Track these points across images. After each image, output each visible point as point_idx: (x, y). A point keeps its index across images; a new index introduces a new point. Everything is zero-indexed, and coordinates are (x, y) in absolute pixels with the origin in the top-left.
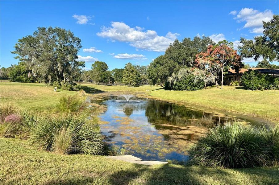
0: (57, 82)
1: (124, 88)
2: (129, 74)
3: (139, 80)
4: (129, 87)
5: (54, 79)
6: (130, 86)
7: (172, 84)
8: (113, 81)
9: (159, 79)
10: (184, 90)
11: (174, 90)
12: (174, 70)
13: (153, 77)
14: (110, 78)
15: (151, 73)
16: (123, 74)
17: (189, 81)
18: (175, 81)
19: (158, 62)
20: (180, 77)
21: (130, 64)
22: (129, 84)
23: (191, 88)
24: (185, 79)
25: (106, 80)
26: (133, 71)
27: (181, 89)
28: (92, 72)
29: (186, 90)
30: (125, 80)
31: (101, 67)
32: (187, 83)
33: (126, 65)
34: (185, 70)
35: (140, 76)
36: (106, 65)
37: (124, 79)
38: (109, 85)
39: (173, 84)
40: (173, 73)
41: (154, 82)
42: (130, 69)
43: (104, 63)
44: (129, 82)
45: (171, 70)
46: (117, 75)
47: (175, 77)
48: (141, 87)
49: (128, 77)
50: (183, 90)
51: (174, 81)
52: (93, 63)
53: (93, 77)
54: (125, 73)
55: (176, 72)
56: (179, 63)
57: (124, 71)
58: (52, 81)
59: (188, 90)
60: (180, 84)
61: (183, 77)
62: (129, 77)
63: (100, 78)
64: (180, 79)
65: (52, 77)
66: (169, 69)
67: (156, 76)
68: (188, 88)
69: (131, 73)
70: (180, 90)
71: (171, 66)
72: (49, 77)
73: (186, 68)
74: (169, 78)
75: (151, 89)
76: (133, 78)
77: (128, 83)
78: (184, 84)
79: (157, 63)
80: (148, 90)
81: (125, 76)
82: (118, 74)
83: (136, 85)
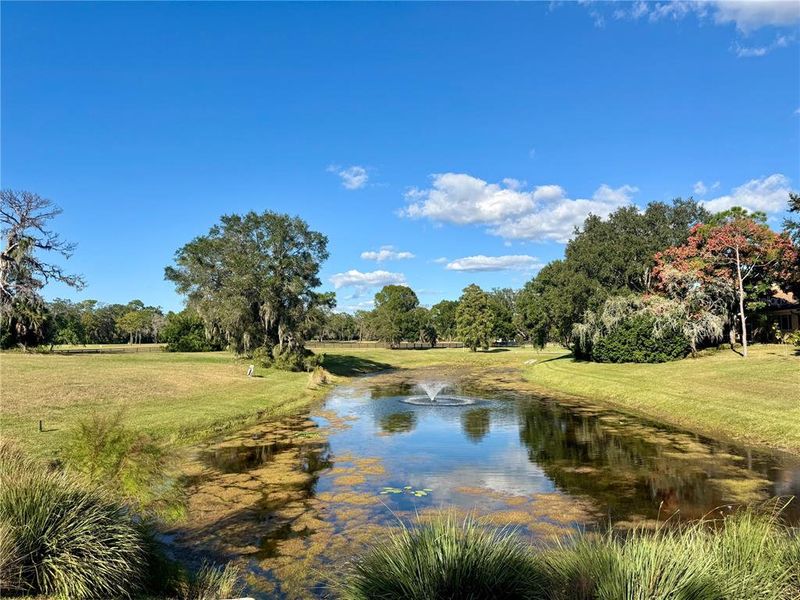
0: (263, 349)
1: (461, 355)
2: (474, 316)
3: (508, 331)
4: (473, 354)
5: (256, 342)
6: (478, 349)
7: (589, 345)
8: (432, 336)
9: (554, 328)
10: (628, 361)
11: (598, 362)
12: (590, 300)
13: (536, 323)
14: (424, 328)
15: (529, 312)
16: (457, 315)
17: (638, 335)
18: (597, 334)
19: (546, 280)
20: (609, 320)
21: (474, 288)
22: (473, 345)
23: (645, 355)
24: (628, 328)
25: (411, 334)
26: (484, 307)
27: (618, 358)
28: (374, 314)
29: (632, 361)
30: (462, 334)
31: (399, 300)
32: (632, 339)
33: (465, 290)
34: (621, 300)
35: (510, 320)
36: (413, 294)
37: (459, 329)
38: (421, 348)
39: (591, 343)
40: (589, 311)
41: (541, 340)
42: (476, 301)
43: (408, 289)
44: (475, 339)
45: (581, 302)
46: (442, 320)
47: (592, 321)
48: (514, 351)
49: (469, 323)
50: (623, 361)
51: (592, 334)
52: (379, 290)
53: (378, 328)
54: (461, 314)
55: (597, 307)
56: (605, 281)
57: (459, 309)
58: (252, 347)
59: (637, 361)
60: (614, 344)
61: (621, 322)
62: (474, 325)
63: (396, 329)
64: (608, 326)
65: (253, 336)
66: (575, 299)
67: (544, 321)
68: (638, 354)
69: (480, 313)
70: (614, 361)
71: (577, 292)
72: (246, 337)
73: (626, 295)
74: (575, 325)
75: (539, 358)
76: (485, 327)
77: (471, 342)
78: (624, 344)
79: (546, 282)
80: (533, 361)
81: (461, 322)
82: (445, 316)
83: (495, 344)
